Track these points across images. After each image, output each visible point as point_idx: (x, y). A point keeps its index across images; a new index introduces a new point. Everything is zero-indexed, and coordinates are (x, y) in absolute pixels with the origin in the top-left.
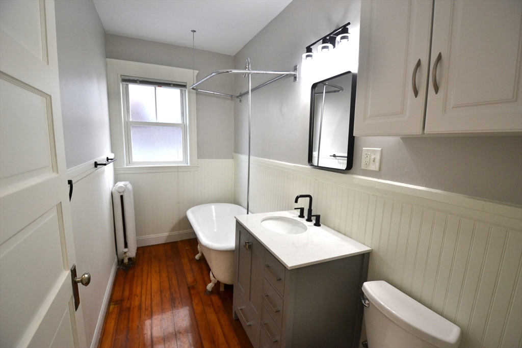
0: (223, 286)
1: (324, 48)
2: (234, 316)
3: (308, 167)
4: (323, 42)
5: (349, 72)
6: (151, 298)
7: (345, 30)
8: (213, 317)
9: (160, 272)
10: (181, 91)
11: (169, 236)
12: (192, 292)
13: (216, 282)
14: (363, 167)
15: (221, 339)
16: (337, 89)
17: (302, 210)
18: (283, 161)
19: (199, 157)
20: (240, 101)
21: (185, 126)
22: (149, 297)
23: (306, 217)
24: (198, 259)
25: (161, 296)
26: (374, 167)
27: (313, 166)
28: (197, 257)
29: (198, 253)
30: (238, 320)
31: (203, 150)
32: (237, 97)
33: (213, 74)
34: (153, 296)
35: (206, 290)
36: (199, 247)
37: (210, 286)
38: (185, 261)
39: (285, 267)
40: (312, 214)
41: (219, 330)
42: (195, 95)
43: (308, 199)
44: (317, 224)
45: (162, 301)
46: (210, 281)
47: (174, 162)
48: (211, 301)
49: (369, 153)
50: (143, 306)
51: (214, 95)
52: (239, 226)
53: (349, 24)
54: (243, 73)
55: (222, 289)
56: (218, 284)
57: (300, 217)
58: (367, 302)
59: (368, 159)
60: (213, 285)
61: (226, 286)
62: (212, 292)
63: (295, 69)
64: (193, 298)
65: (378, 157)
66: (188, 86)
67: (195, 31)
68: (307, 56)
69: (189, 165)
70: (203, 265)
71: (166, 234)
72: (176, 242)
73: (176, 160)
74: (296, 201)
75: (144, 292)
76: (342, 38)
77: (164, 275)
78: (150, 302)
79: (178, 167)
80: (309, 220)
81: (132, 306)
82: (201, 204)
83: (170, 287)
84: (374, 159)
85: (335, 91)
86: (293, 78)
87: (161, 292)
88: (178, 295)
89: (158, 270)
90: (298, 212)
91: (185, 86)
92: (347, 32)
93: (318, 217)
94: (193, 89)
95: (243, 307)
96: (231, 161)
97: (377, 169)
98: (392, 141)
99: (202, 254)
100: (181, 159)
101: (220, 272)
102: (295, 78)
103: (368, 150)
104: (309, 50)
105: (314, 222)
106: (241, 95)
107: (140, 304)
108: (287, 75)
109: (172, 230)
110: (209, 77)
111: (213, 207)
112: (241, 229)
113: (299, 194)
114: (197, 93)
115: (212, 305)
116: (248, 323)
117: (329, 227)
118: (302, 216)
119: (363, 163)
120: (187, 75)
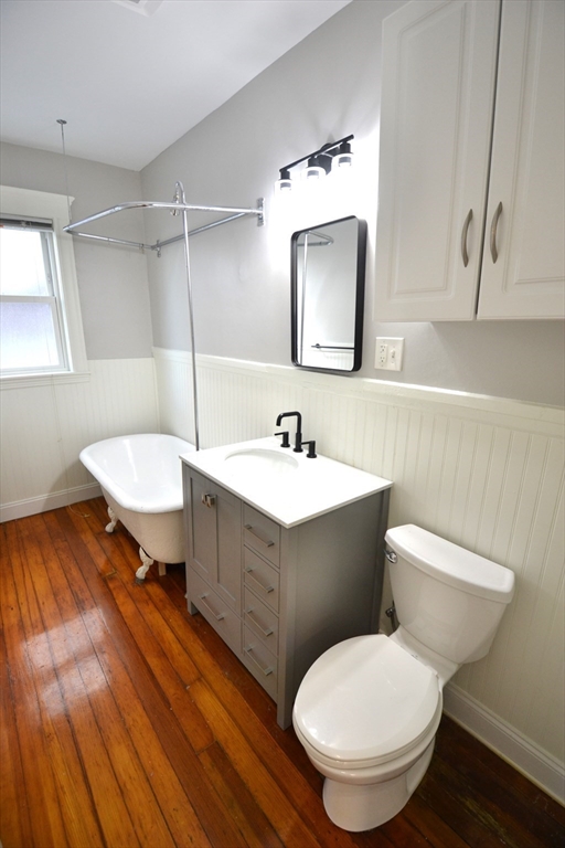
0: (164, 567)
1: (311, 173)
2: (189, 610)
3: (292, 368)
4: (310, 164)
5: (353, 217)
6: (39, 608)
7: (345, 147)
8: (155, 618)
9: (45, 562)
10: (43, 235)
11: (48, 500)
12: (111, 586)
13: (152, 563)
14: (377, 366)
15: (176, 648)
16: (324, 240)
17: (286, 435)
18: (246, 359)
19: (90, 356)
20: (159, 255)
21: (57, 302)
22: (33, 606)
23: (293, 446)
24: (111, 531)
25: (56, 601)
26: (394, 366)
27: (300, 366)
28: (109, 528)
29: (109, 521)
30: (197, 614)
31: (95, 344)
32: (153, 248)
33: (117, 209)
34: (41, 602)
35: (135, 578)
36: (109, 511)
37: (141, 572)
38: (88, 538)
39: (280, 526)
40: (303, 441)
41: (169, 635)
42: (71, 243)
43: (296, 417)
44: (312, 455)
45: (60, 609)
46: (142, 564)
47: (43, 368)
48: (148, 594)
49: (386, 343)
50: (27, 622)
51: (108, 245)
52: (188, 470)
53: (351, 137)
54: (171, 209)
55: (162, 572)
56: (155, 565)
57: (283, 446)
58: (394, 556)
59: (384, 354)
60: (147, 569)
61: (169, 566)
62: (146, 580)
63: (260, 204)
64: (115, 594)
65: (398, 350)
66: (55, 226)
67: (64, 122)
68: (283, 185)
69: (72, 371)
70: (124, 540)
71: (43, 497)
72: (64, 508)
73: (46, 364)
74: (279, 424)
75: (22, 599)
76: (342, 160)
77: (54, 565)
78: (38, 615)
79: (52, 376)
80: (298, 449)
81: (6, 627)
82: (102, 439)
83: (70, 585)
84: (394, 353)
85: (320, 244)
86: (256, 219)
87: (55, 595)
88: (87, 594)
89: (40, 560)
90: (280, 439)
91: (49, 226)
92: (349, 152)
93: (312, 445)
94: (68, 231)
95: (206, 595)
96: (149, 360)
97: (398, 369)
98: (419, 327)
99: (119, 522)
100: (55, 361)
101: (158, 548)
102: (261, 220)
103: (384, 341)
104: (285, 174)
105: (306, 452)
106: (159, 245)
107: (21, 620)
108: (246, 214)
109: (54, 488)
110: (108, 212)
111: (126, 441)
112: (191, 475)
113: (281, 412)
114: (74, 240)
115: (150, 598)
116: (219, 617)
117: (329, 457)
118: (286, 444)
119: (377, 360)
120: (55, 205)
